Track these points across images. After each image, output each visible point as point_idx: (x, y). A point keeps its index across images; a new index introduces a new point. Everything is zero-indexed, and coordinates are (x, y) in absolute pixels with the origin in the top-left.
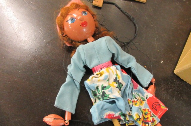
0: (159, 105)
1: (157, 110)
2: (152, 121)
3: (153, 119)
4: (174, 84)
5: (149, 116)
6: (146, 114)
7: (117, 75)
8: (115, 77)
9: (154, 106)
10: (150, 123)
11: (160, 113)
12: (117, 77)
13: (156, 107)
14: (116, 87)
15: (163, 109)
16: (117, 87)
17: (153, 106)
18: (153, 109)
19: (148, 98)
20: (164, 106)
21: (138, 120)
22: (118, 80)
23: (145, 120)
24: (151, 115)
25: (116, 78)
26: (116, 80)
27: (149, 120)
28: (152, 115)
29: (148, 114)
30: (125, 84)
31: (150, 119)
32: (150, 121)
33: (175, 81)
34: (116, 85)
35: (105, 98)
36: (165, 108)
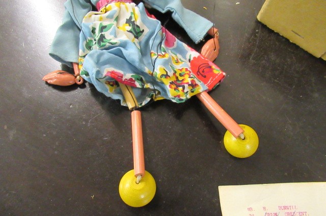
0: (210, 67)
1: (205, 77)
2: (190, 83)
3: (193, 81)
4: (256, 36)
5: (187, 77)
6: (181, 75)
7: (133, 13)
8: (130, 15)
9: (200, 70)
10: (186, 86)
11: (211, 81)
12: (133, 16)
13: (203, 72)
14: (128, 31)
15: (217, 75)
16: (130, 31)
17: (198, 71)
18: (199, 75)
19: (192, 59)
20: (219, 69)
21: (164, 77)
22: (133, 20)
23: (178, 82)
24: (190, 75)
25: (131, 18)
26: (129, 21)
27: (185, 81)
28: (192, 76)
29: (185, 74)
30: (147, 31)
31: (189, 80)
32: (187, 83)
33: (257, 33)
34: (130, 28)
35: (102, 44)
36: (221, 72)
